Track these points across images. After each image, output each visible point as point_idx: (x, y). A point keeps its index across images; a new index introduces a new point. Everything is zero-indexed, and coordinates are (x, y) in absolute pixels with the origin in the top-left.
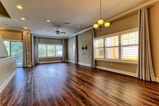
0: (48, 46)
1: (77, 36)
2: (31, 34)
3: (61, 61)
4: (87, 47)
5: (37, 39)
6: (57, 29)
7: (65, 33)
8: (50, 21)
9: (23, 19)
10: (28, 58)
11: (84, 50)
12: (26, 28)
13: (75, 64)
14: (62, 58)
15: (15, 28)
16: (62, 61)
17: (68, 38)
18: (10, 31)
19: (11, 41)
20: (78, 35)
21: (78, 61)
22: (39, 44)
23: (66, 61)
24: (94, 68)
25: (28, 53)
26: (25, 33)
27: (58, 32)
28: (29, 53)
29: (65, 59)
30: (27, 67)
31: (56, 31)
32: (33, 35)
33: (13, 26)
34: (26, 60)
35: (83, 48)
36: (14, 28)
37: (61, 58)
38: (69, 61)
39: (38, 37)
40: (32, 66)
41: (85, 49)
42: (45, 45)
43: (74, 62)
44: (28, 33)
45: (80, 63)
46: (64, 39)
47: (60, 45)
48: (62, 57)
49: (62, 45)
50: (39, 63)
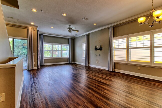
0: (54, 46)
1: (88, 36)
2: (38, 31)
3: (67, 63)
4: (102, 48)
5: (42, 37)
6: (70, 26)
7: (78, 31)
8: (66, 15)
9: (34, 10)
10: (33, 59)
11: (97, 51)
12: (32, 24)
13: (86, 66)
14: (69, 60)
15: (20, 23)
16: (69, 63)
17: (76, 37)
18: (13, 26)
19: (14, 39)
20: (89, 34)
21: (89, 63)
22: (44, 43)
23: (73, 62)
24: (112, 72)
25: (34, 54)
26: (31, 29)
27: (70, 30)
29: (72, 61)
30: (32, 70)
31: (68, 28)
32: (40, 33)
33: (18, 20)
34: (31, 62)
35: (96, 49)
36: (18, 23)
37: (67, 60)
38: (76, 63)
39: (44, 35)
40: (38, 69)
41: (98, 49)
42: (51, 44)
43: (84, 64)
44: (34, 30)
45: (91, 66)
46: (71, 39)
47: (66, 45)
48: (69, 58)
49: (69, 45)
50: (44, 64)
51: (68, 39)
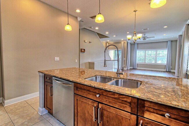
0: (147, 51)
6: (144, 35)
10: (124, 63)
12: (122, 39)
16: (166, 70)
22: (137, 50)
27: (144, 38)
28: (126, 59)
29: (171, 69)
39: (137, 43)
44: (125, 43)
49: (167, 49)
50: (137, 68)
51: (167, 42)
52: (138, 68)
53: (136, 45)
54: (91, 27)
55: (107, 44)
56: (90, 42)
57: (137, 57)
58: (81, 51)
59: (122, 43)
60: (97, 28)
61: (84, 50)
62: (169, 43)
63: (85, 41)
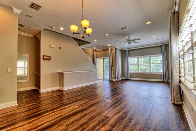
0: (140, 59)
6: (129, 37)
10: (112, 73)
12: (109, 45)
14: (163, 76)
19: (103, 59)
22: (129, 58)
28: (114, 68)
39: (128, 50)
42: (136, 58)
49: (162, 54)
50: (130, 79)
51: (161, 46)
52: (132, 79)
53: (127, 53)
54: (52, 28)
55: (95, 51)
56: (60, 48)
57: (129, 65)
58: (44, 58)
59: (110, 50)
60: (62, 29)
61: (50, 57)
62: (163, 48)
63: (51, 46)
